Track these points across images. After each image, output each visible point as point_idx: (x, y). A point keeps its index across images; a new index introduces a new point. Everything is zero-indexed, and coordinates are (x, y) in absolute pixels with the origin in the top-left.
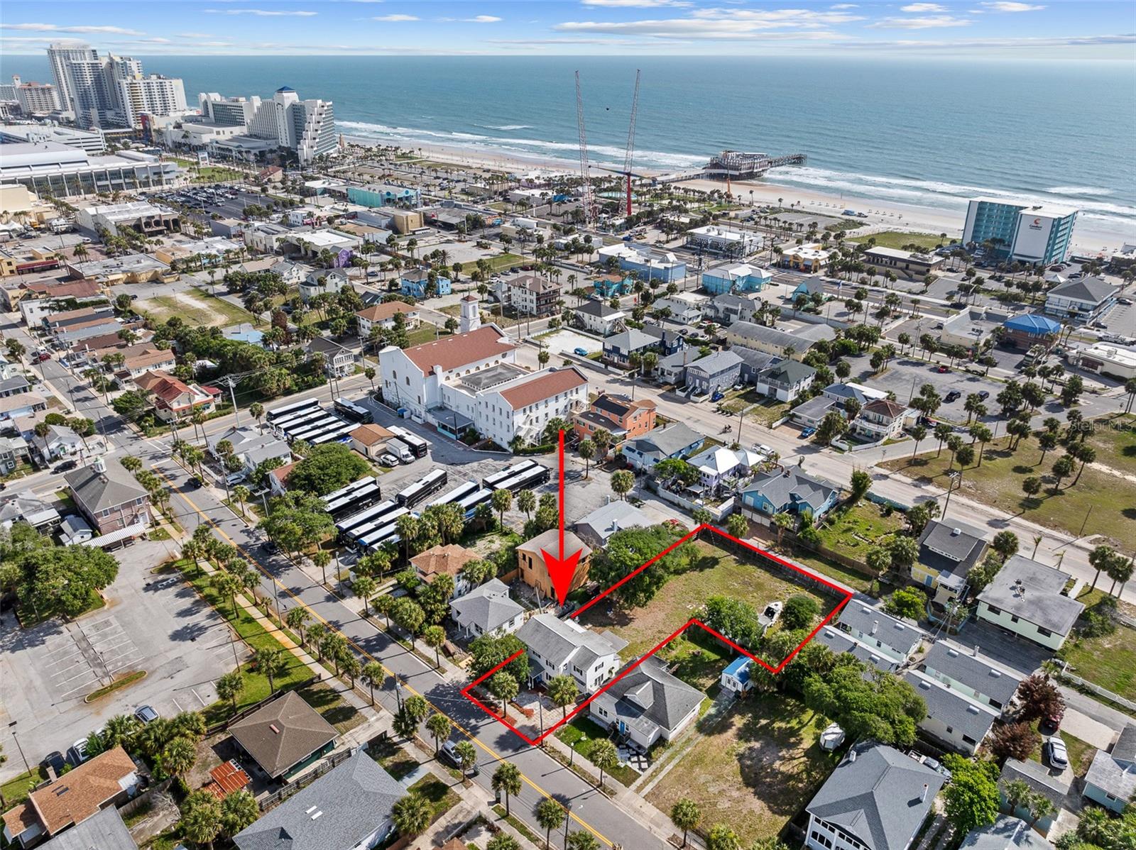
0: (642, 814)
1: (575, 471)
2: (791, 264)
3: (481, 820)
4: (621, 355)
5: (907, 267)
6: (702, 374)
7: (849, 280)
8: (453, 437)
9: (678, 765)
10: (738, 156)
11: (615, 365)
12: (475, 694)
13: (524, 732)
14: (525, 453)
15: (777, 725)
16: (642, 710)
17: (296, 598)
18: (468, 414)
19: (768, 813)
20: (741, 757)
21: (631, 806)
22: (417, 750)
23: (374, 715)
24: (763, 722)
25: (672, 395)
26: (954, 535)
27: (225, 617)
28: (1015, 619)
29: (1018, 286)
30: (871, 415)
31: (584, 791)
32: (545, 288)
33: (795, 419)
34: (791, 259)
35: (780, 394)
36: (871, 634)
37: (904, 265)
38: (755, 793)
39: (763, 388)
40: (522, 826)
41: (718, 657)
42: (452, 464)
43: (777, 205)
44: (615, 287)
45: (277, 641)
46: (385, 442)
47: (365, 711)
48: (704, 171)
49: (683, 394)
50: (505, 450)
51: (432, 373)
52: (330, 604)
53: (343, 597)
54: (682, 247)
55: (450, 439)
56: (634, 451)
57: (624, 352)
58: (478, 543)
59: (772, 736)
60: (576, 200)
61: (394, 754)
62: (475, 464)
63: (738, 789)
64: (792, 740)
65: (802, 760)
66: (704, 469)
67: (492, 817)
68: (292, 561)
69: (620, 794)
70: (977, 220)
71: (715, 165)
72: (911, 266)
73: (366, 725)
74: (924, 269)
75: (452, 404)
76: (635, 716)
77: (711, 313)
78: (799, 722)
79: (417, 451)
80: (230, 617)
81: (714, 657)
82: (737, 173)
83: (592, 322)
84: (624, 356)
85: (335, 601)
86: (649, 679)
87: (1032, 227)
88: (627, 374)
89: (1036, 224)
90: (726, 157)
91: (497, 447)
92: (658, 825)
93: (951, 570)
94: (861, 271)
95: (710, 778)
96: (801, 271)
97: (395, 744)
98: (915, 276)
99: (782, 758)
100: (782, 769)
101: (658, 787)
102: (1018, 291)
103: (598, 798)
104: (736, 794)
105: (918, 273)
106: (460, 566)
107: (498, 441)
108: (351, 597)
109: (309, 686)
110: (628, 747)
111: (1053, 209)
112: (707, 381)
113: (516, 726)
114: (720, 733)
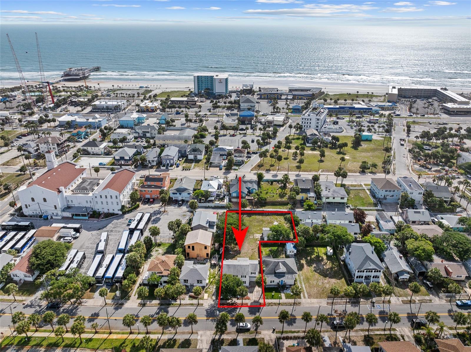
0: (313, 303)
1: (157, 211)
2: (145, 110)
3: (278, 339)
4: (125, 160)
5: (188, 103)
6: (170, 157)
7: (172, 112)
8: (87, 218)
9: (305, 284)
10: (75, 70)
11: (124, 165)
12: (223, 304)
13: (254, 304)
14: (129, 212)
15: (313, 257)
16: (284, 273)
17: (99, 318)
18: (88, 205)
19: (338, 281)
20: (315, 271)
21: (308, 303)
22: (229, 335)
23: (198, 336)
24: (309, 258)
25: (159, 170)
26: (304, 181)
27: (74, 347)
28: (334, 198)
29: (229, 103)
30: (237, 155)
31: (292, 308)
32: (60, 141)
33: (213, 164)
34: (145, 108)
35: (199, 157)
36: (309, 219)
37: (186, 103)
38: (330, 278)
39: (191, 157)
40: (290, 331)
41: (277, 248)
42: (99, 229)
43: (112, 88)
44: (84, 134)
45: (116, 339)
46: (58, 232)
47: (193, 337)
48: (62, 78)
49: (165, 168)
50: (117, 214)
51: (60, 192)
52: (119, 310)
53: (122, 304)
54: (91, 111)
55: (85, 220)
56: (176, 194)
57: (127, 158)
58: (152, 253)
59: (315, 261)
60: (14, 99)
61: (224, 343)
62: (110, 225)
63: (325, 280)
64: (320, 258)
65: (329, 262)
66: (210, 190)
67: (279, 335)
68: (74, 304)
69: (302, 302)
70: (198, 83)
71: (66, 75)
72: (189, 103)
73: (199, 341)
74: (194, 103)
75: (76, 204)
76: (284, 276)
77: (137, 135)
78: (316, 253)
79: (77, 230)
80: (77, 345)
81: (276, 248)
82: (79, 77)
83: (93, 150)
84: (127, 160)
85: (121, 308)
86: (279, 262)
87: (219, 82)
88: (133, 167)
89: (220, 81)
90: (70, 71)
91: (113, 215)
92: (321, 303)
93: (309, 192)
94: (176, 108)
95: (316, 281)
96: (150, 112)
97: (219, 339)
98: (192, 106)
99: (324, 265)
100: (328, 267)
101: (308, 293)
102: (229, 105)
103: (297, 307)
104: (326, 281)
105: (192, 105)
106: (173, 262)
107: (111, 211)
108: (126, 302)
109: (157, 345)
110: (287, 288)
111: (223, 76)
112: (173, 159)
113: (249, 305)
114: (303, 268)
